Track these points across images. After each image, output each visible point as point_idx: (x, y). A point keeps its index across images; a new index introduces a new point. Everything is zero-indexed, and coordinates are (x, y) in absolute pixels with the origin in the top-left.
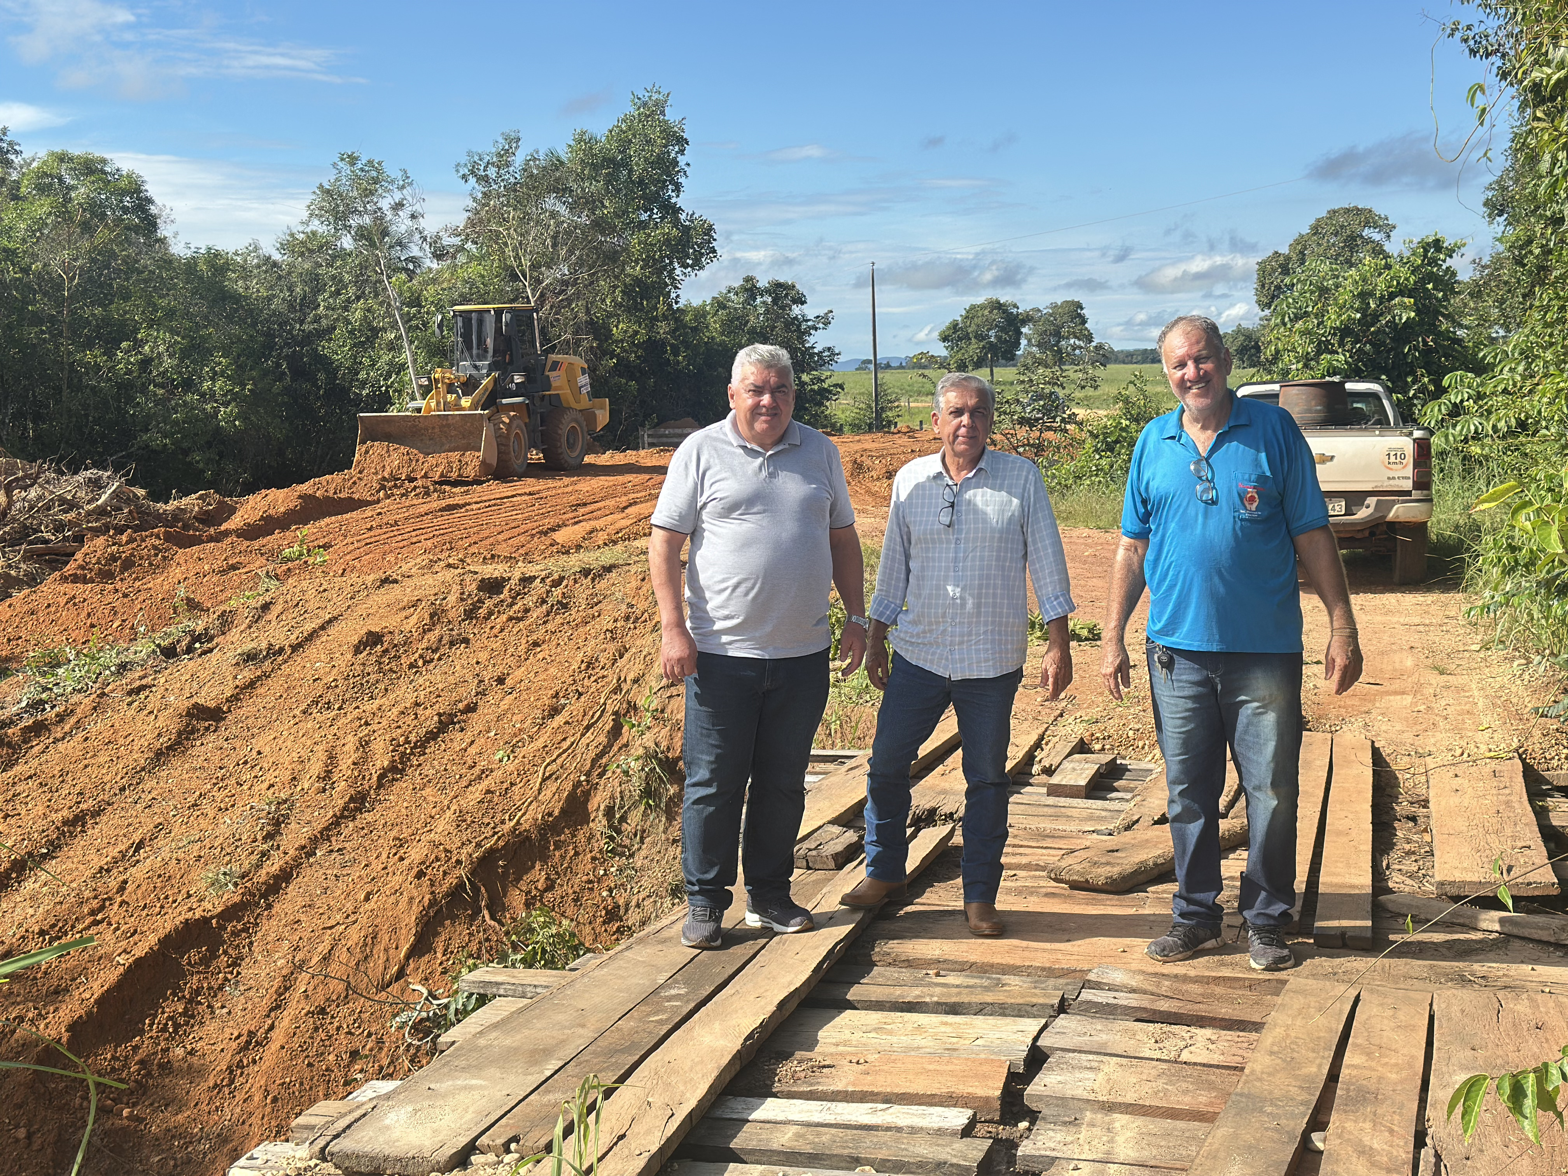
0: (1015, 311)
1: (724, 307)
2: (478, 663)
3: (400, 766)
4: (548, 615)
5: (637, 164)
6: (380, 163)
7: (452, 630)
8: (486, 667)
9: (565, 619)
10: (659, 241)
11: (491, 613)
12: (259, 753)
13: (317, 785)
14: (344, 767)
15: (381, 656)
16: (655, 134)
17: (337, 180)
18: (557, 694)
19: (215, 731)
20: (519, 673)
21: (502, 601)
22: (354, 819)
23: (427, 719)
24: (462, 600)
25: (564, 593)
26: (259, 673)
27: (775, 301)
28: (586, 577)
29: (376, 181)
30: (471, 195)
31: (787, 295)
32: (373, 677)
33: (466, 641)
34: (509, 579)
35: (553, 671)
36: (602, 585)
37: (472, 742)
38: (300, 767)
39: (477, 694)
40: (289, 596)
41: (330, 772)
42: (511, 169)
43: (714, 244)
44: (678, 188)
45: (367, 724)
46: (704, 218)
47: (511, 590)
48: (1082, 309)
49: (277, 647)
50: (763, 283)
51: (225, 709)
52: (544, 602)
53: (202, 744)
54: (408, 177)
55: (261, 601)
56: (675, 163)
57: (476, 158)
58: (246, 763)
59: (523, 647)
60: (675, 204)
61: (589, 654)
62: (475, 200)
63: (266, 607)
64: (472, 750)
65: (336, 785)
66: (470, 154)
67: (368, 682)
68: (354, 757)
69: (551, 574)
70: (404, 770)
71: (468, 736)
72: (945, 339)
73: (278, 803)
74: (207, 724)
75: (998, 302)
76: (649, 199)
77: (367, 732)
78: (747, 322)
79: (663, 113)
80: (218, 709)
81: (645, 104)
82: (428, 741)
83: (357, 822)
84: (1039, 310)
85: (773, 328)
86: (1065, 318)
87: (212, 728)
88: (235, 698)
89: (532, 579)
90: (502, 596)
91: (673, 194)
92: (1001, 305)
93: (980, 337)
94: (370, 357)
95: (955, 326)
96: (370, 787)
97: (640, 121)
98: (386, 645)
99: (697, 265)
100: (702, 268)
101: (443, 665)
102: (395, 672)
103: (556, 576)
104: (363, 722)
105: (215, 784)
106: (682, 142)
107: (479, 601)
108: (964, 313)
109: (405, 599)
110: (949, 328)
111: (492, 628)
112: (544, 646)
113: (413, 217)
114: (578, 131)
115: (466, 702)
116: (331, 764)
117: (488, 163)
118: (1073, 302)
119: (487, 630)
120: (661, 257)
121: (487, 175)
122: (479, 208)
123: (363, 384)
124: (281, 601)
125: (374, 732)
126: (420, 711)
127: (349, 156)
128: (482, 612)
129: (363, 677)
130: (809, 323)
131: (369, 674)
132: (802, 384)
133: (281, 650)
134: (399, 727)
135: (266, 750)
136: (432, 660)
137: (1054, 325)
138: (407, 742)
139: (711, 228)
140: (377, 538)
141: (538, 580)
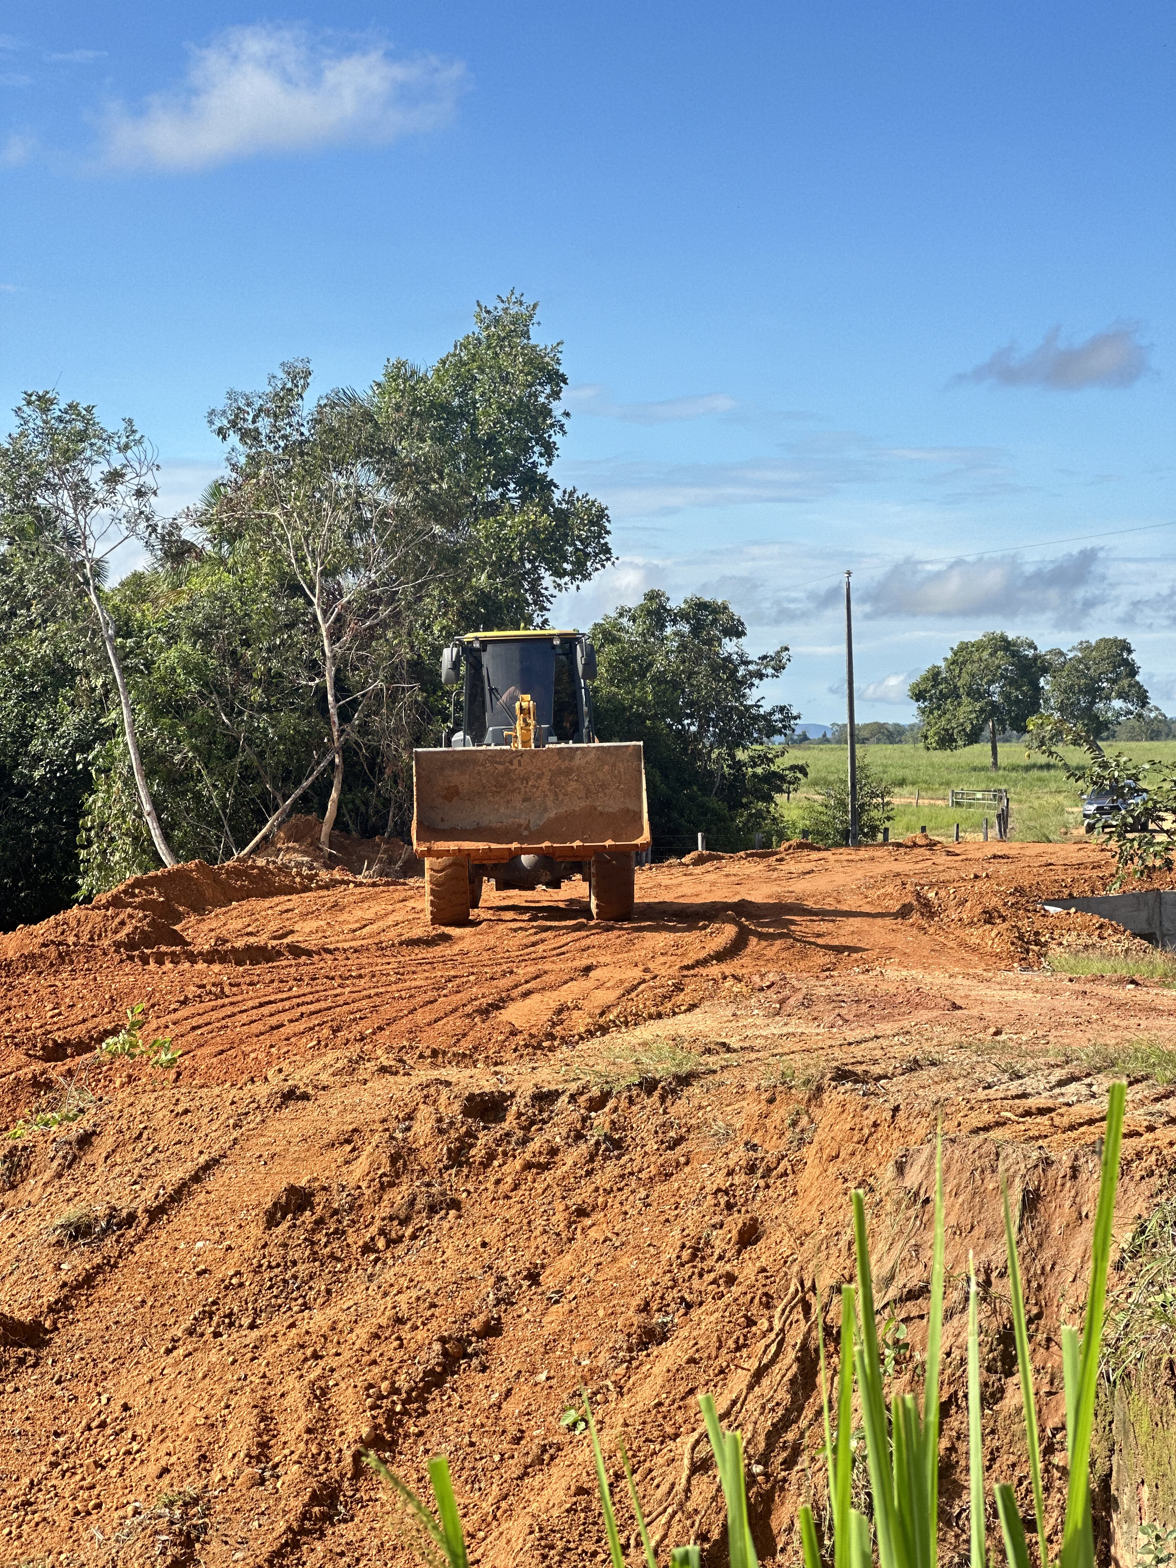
0: (1030, 653)
1: (614, 640)
2: (484, 1245)
3: (388, 1436)
4: (592, 1160)
5: (487, 414)
6: (89, 409)
7: (429, 1185)
8: (500, 1253)
9: (623, 1167)
10: (519, 533)
11: (491, 1156)
12: (126, 1407)
13: (248, 1470)
14: (290, 1437)
15: (313, 1231)
16: (516, 368)
17: (22, 434)
18: (647, 1304)
19: (35, 1365)
20: (565, 1264)
21: (507, 1135)
22: (322, 1535)
23: (420, 1348)
24: (441, 1131)
25: (613, 1122)
26: (98, 1260)
27: (696, 631)
28: (649, 1094)
29: (82, 436)
30: (228, 459)
31: (715, 621)
32: (303, 1269)
33: (455, 1204)
34: (513, 1095)
35: (627, 1262)
36: (679, 1108)
37: (509, 1393)
38: (209, 1436)
39: (498, 1302)
40: (124, 1121)
41: (264, 1446)
42: (295, 420)
43: (608, 539)
44: (549, 450)
45: (316, 1356)
46: (591, 497)
47: (519, 1115)
48: (1130, 651)
49: (124, 1214)
50: (676, 603)
51: (47, 1324)
52: (580, 1136)
53: (17, 1390)
54: (134, 432)
55: (76, 1130)
56: (546, 412)
57: (241, 403)
58: (103, 1425)
59: (559, 1218)
60: (545, 475)
61: (692, 1231)
62: (234, 467)
63: (85, 1140)
64: (512, 1407)
65: (280, 1470)
66: (231, 395)
67: (295, 1277)
68: (307, 1418)
69: (586, 1088)
70: (394, 1442)
71: (498, 1380)
72: (919, 696)
73: (186, 1504)
74: (20, 1352)
75: (1004, 639)
76: (502, 468)
77: (318, 1371)
78: (651, 664)
79: (526, 334)
80: (36, 1325)
81: (497, 321)
82: (427, 1389)
83: (329, 1541)
84: (1061, 654)
85: (691, 675)
86: (1105, 666)
87: (31, 1361)
88: (61, 1306)
89: (552, 1096)
90: (506, 1125)
91: (542, 460)
92: (1009, 643)
93: (976, 694)
94: (48, 716)
95: (935, 676)
96: (342, 1476)
97: (489, 347)
98: (319, 1210)
99: (581, 572)
100: (586, 577)
101: (422, 1250)
102: (339, 1260)
103: (595, 1092)
104: (309, 1352)
105: (54, 1465)
106: (556, 379)
107: (470, 1134)
108: (949, 655)
109: (332, 1129)
110: (925, 679)
111: (498, 1182)
112: (598, 1216)
113: (140, 493)
114: (393, 361)
115: (482, 1318)
116: (267, 1430)
117: (260, 410)
118: (1115, 640)
119: (490, 1185)
120: (521, 559)
121: (256, 430)
122: (240, 480)
123: (37, 759)
124: (110, 1129)
125: (332, 1370)
126: (405, 1332)
127: (40, 398)
128: (477, 1153)
129: (286, 1268)
130: (751, 667)
131: (294, 1263)
132: (738, 765)
133: (132, 1218)
134: (374, 1362)
135: (138, 1403)
136: (400, 1239)
137: (1086, 676)
138: (395, 1391)
139: (602, 514)
140: (206, 1018)
141: (565, 1098)
